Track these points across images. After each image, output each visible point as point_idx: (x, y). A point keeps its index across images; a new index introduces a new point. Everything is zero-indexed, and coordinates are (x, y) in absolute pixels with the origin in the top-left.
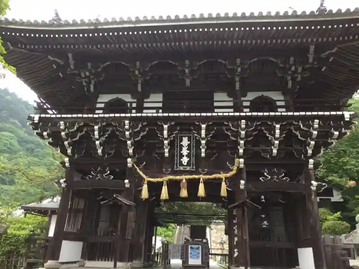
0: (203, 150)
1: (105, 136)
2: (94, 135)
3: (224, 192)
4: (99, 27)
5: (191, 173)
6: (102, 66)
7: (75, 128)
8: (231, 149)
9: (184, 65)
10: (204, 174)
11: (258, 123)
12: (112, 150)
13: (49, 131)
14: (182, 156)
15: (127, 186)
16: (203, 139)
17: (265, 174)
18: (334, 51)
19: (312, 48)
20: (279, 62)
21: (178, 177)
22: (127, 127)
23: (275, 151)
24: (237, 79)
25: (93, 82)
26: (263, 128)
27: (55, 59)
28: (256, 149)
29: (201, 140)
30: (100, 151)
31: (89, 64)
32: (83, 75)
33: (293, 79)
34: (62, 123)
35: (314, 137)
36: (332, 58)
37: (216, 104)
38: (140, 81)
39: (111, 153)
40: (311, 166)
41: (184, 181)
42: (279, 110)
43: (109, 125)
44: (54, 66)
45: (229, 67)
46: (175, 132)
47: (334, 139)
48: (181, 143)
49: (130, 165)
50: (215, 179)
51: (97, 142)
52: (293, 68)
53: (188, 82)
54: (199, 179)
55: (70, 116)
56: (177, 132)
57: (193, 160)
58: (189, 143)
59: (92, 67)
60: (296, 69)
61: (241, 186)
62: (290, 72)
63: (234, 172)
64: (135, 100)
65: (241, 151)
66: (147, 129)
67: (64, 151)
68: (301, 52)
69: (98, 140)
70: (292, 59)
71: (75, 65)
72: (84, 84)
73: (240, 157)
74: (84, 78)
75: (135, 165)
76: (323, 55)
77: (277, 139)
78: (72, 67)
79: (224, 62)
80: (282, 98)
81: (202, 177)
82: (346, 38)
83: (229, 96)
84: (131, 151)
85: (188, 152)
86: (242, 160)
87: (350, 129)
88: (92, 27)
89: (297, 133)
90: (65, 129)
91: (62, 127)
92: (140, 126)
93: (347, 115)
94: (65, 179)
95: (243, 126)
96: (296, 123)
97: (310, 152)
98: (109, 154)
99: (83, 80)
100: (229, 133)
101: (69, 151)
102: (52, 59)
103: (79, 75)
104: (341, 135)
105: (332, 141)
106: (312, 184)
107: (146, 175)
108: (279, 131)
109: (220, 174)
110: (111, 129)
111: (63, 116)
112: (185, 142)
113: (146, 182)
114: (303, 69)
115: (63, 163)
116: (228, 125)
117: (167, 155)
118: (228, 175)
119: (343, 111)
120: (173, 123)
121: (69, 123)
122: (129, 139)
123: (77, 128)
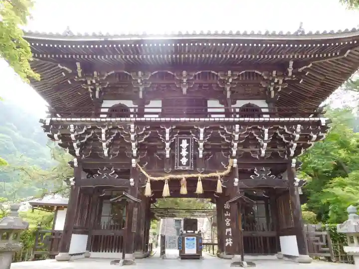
0: (201, 152)
1: (111, 139)
2: (101, 137)
3: (219, 189)
4: (109, 39)
5: (189, 172)
6: (106, 75)
7: (84, 131)
8: (224, 150)
9: (181, 75)
10: (202, 173)
11: (249, 128)
12: (116, 151)
13: (59, 134)
14: (181, 157)
15: (132, 184)
16: (201, 141)
17: (255, 172)
18: (309, 66)
19: (291, 63)
20: (263, 75)
21: (179, 176)
22: (132, 130)
23: (263, 152)
24: (228, 89)
25: (98, 89)
26: (253, 132)
27: (64, 68)
28: (246, 150)
29: (199, 142)
30: (106, 153)
31: (95, 73)
32: (89, 83)
33: (275, 90)
34: (72, 126)
35: (296, 139)
36: (308, 72)
37: (209, 110)
38: (141, 89)
39: (115, 155)
40: (294, 165)
41: (184, 179)
42: (264, 116)
43: (115, 128)
44: (63, 73)
45: (222, 78)
46: (176, 135)
47: (312, 142)
48: (181, 145)
49: (134, 165)
50: (211, 177)
51: (104, 144)
52: (276, 80)
53: (185, 90)
54: (198, 178)
55: (79, 119)
56: (177, 135)
57: (192, 161)
58: (188, 145)
59: (98, 75)
60: (278, 81)
61: (235, 184)
62: (272, 84)
63: (228, 171)
64: (137, 106)
65: (234, 153)
66: (150, 132)
67: (72, 152)
68: (282, 66)
69: (104, 141)
70: (274, 72)
71: (82, 73)
72: (90, 90)
73: (233, 158)
74: (90, 85)
75: (138, 165)
76: (300, 70)
77: (265, 141)
78: (80, 75)
79: (216, 74)
80: (266, 106)
81: (200, 176)
82: (321, 55)
83: (221, 103)
84: (135, 152)
85: (187, 153)
86: (235, 160)
87: (326, 132)
88: (103, 40)
89: (282, 136)
90: (75, 131)
91: (72, 130)
92: (144, 129)
93: (323, 121)
94: (74, 178)
95: (237, 130)
96: (281, 128)
97: (292, 153)
98: (114, 155)
99: (89, 87)
100: (224, 137)
101: (77, 152)
102: (61, 67)
103: (86, 82)
104: (319, 138)
105: (311, 143)
106: (295, 181)
107: (149, 175)
108: (268, 135)
109: (216, 172)
110: (116, 132)
111: (73, 119)
112: (184, 144)
113: (149, 181)
114: (284, 81)
115: (72, 163)
116: (223, 129)
117: (168, 156)
118: (224, 174)
119: (319, 117)
120: (174, 127)
121: (78, 126)
122: (133, 141)
123: (85, 131)
